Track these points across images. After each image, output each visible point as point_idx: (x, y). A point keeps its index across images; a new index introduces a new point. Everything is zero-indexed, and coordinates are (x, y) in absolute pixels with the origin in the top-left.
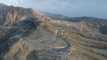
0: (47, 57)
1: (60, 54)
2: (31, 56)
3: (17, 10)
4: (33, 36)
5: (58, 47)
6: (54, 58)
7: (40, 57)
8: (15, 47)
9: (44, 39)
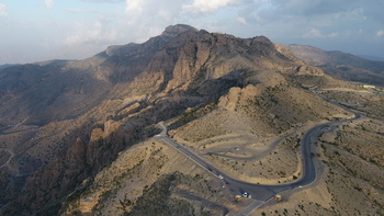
0: (191, 202)
1: (236, 201)
2: (156, 190)
3: (210, 43)
4: (196, 128)
5: (251, 176)
6: (208, 209)
7: (173, 196)
8: (129, 155)
9: (222, 143)
